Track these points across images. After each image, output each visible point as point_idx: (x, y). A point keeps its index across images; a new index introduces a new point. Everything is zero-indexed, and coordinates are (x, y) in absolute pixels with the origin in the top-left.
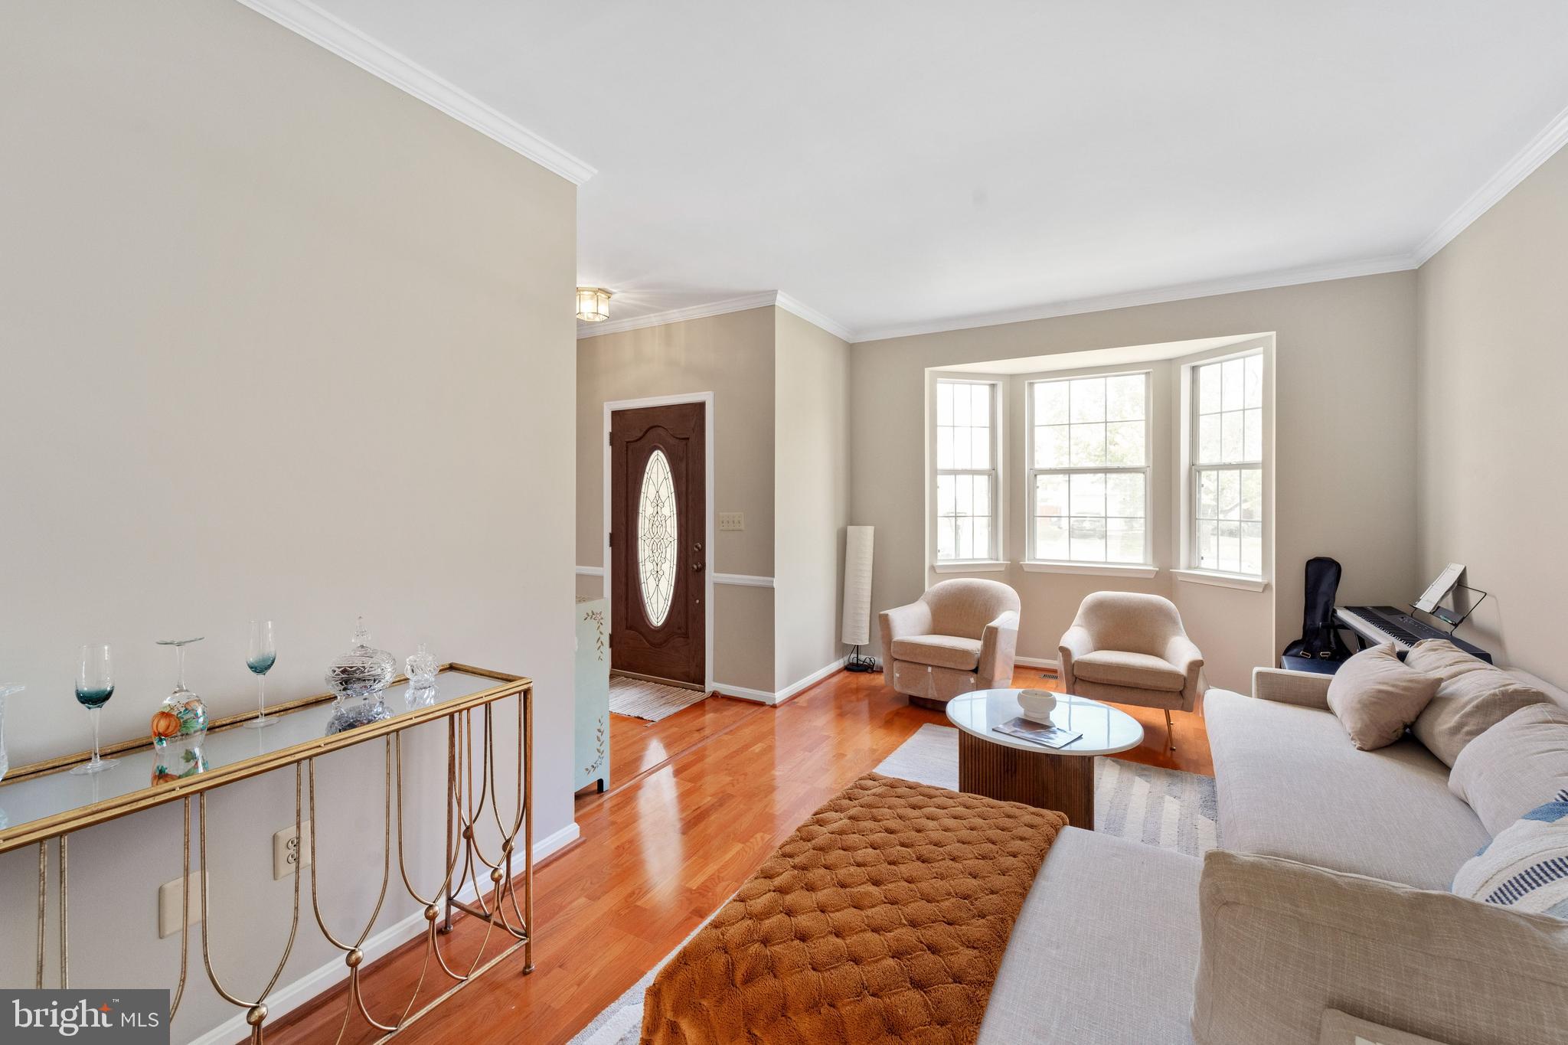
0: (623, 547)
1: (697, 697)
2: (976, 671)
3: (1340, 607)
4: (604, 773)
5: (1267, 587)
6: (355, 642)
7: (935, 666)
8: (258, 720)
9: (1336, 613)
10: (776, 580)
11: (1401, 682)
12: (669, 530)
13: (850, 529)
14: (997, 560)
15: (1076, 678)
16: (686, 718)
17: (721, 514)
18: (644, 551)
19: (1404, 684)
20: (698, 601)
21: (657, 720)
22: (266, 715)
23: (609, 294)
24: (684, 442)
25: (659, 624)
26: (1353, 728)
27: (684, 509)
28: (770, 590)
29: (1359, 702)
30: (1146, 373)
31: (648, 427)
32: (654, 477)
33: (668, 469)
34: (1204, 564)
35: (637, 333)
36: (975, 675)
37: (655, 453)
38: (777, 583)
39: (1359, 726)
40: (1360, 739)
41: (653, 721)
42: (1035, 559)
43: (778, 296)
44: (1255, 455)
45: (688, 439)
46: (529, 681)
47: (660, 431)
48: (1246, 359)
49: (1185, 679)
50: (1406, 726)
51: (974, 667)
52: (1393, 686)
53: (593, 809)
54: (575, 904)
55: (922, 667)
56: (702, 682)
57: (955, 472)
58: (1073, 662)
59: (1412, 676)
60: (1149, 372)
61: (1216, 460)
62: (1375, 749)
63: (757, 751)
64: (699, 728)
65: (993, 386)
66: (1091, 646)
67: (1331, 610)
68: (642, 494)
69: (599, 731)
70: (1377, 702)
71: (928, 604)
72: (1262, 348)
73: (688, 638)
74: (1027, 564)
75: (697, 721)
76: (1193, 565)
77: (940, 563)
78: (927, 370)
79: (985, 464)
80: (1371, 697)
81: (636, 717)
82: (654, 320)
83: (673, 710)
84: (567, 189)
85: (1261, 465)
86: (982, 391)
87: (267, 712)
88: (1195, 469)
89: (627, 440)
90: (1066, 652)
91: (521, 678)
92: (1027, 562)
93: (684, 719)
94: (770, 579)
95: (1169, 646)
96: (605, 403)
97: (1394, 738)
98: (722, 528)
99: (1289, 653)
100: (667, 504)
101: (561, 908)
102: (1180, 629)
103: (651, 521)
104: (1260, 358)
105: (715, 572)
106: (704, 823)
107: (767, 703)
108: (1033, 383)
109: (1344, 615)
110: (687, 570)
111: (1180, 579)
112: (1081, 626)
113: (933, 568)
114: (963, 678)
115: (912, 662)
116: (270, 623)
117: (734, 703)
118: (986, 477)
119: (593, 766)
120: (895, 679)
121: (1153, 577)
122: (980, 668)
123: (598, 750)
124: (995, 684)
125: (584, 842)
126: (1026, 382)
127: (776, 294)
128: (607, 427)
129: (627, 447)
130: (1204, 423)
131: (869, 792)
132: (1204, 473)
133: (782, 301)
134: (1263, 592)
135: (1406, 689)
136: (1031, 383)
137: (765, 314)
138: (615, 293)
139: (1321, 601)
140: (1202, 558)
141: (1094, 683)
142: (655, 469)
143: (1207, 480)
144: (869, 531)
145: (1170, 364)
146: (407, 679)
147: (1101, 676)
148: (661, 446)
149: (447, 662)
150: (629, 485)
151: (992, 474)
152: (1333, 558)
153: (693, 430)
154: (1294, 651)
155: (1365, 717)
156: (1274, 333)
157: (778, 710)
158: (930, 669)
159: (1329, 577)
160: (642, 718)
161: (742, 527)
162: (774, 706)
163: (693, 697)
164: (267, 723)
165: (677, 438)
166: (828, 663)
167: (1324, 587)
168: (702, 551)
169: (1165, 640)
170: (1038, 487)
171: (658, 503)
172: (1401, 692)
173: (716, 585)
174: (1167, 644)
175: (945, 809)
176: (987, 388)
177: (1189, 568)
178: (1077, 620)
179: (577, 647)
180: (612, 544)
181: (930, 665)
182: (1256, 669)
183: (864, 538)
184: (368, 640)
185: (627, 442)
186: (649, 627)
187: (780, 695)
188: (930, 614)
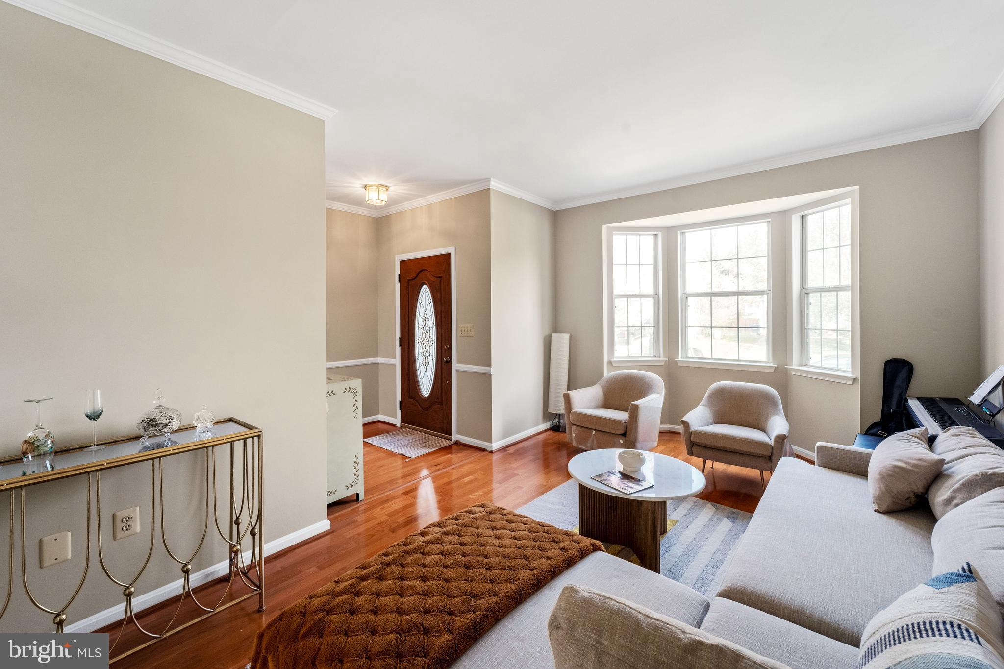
0: (406, 346)
1: (446, 443)
2: (624, 435)
3: (912, 397)
4: (360, 489)
5: (855, 380)
6: (156, 403)
7: (598, 430)
8: (93, 447)
9: (907, 402)
10: (491, 369)
11: (913, 460)
12: (431, 336)
13: (553, 335)
14: (660, 357)
15: (693, 443)
16: (433, 457)
17: (461, 325)
18: (418, 350)
19: (915, 462)
20: (448, 382)
21: (413, 457)
22: (97, 445)
23: (387, 188)
24: (440, 279)
25: (427, 396)
26: (874, 494)
27: (439, 323)
28: (489, 376)
29: (880, 474)
30: (768, 222)
31: (419, 271)
32: (423, 302)
33: (431, 298)
34: (812, 362)
35: (413, 210)
36: (624, 438)
37: (424, 287)
38: (492, 371)
39: (878, 493)
40: (877, 503)
41: (411, 458)
42: (687, 357)
43: (492, 183)
44: (847, 281)
45: (441, 277)
46: (260, 430)
47: (426, 273)
48: (841, 208)
49: (772, 447)
50: (917, 495)
51: (622, 432)
52: (906, 463)
53: (349, 511)
54: (308, 571)
55: (589, 431)
56: (451, 434)
57: (628, 296)
58: (691, 431)
59: (922, 455)
60: (769, 221)
61: (820, 284)
62: (888, 512)
63: (466, 481)
64: (437, 464)
65: (656, 235)
66: (711, 420)
67: (904, 399)
68: (417, 313)
69: (355, 462)
70: (895, 474)
71: (602, 387)
72: (850, 199)
73: (442, 405)
74: (681, 361)
75: (438, 459)
76: (803, 363)
77: (615, 359)
78: (605, 227)
79: (651, 291)
80: (890, 470)
81: (401, 455)
82: (421, 202)
83: (427, 451)
84: (320, 123)
85: (850, 288)
86: (647, 240)
87: (98, 443)
88: (804, 292)
89: (409, 279)
90: (686, 425)
91: (256, 428)
92: (680, 359)
93: (430, 458)
94: (488, 368)
95: (769, 422)
96: (396, 256)
97: (907, 504)
98: (460, 335)
99: (869, 433)
100: (430, 319)
101: (301, 572)
102: (779, 410)
103: (422, 330)
104: (849, 207)
105: (457, 363)
106: (410, 526)
107: (488, 450)
108: (684, 232)
109: (914, 405)
110: (441, 361)
111: (793, 373)
112: (706, 406)
113: (610, 363)
114: (616, 439)
115: (583, 427)
116: (98, 391)
117: (467, 448)
118: (651, 300)
119: (351, 485)
120: (573, 438)
121: (773, 371)
122: (627, 433)
123: (355, 475)
124: (638, 445)
125: (333, 532)
126: (679, 232)
127: (489, 181)
128: (397, 272)
129: (408, 283)
130: (811, 256)
131: (472, 516)
132: (811, 295)
133: (495, 185)
134: (853, 384)
135: (915, 466)
136: (683, 233)
137: (484, 194)
138: (390, 186)
139: (896, 393)
140: (811, 358)
141: (706, 447)
142: (424, 297)
143: (813, 298)
144: (566, 337)
145: (785, 214)
146: (194, 427)
147: (710, 442)
148: (428, 284)
149: (228, 416)
150: (410, 307)
151: (655, 297)
152: (906, 359)
153: (444, 271)
154: (874, 431)
155: (882, 486)
156: (857, 187)
157: (493, 455)
158: (594, 432)
159: (903, 375)
160: (405, 456)
161: (473, 334)
162: (491, 452)
163: (444, 443)
164: (98, 449)
165: (435, 277)
166: (537, 425)
167: (898, 382)
168: (450, 349)
169: (767, 418)
170: (689, 306)
171: (425, 319)
172: (910, 468)
173: (458, 371)
174: (768, 421)
175: (515, 531)
176: (652, 237)
177: (801, 365)
178: (703, 401)
179: (328, 410)
180: (400, 345)
181: (594, 430)
182: (819, 443)
183: (562, 342)
184: (164, 402)
185: (409, 280)
186: (420, 397)
187: (496, 445)
188: (603, 394)
